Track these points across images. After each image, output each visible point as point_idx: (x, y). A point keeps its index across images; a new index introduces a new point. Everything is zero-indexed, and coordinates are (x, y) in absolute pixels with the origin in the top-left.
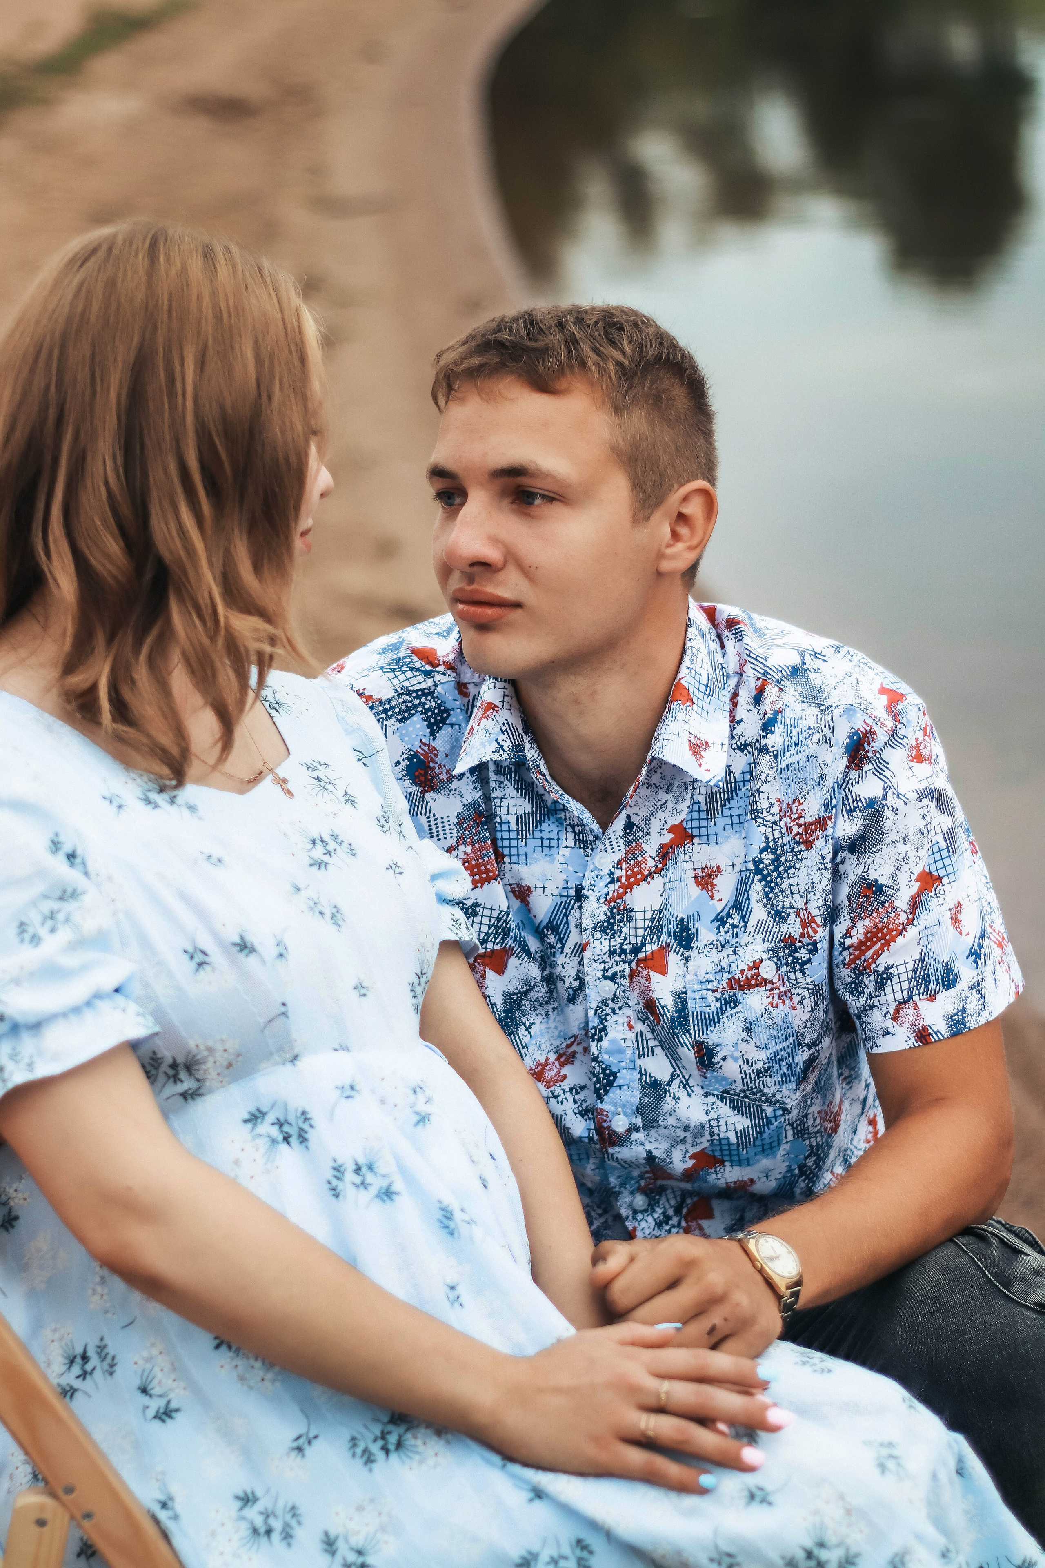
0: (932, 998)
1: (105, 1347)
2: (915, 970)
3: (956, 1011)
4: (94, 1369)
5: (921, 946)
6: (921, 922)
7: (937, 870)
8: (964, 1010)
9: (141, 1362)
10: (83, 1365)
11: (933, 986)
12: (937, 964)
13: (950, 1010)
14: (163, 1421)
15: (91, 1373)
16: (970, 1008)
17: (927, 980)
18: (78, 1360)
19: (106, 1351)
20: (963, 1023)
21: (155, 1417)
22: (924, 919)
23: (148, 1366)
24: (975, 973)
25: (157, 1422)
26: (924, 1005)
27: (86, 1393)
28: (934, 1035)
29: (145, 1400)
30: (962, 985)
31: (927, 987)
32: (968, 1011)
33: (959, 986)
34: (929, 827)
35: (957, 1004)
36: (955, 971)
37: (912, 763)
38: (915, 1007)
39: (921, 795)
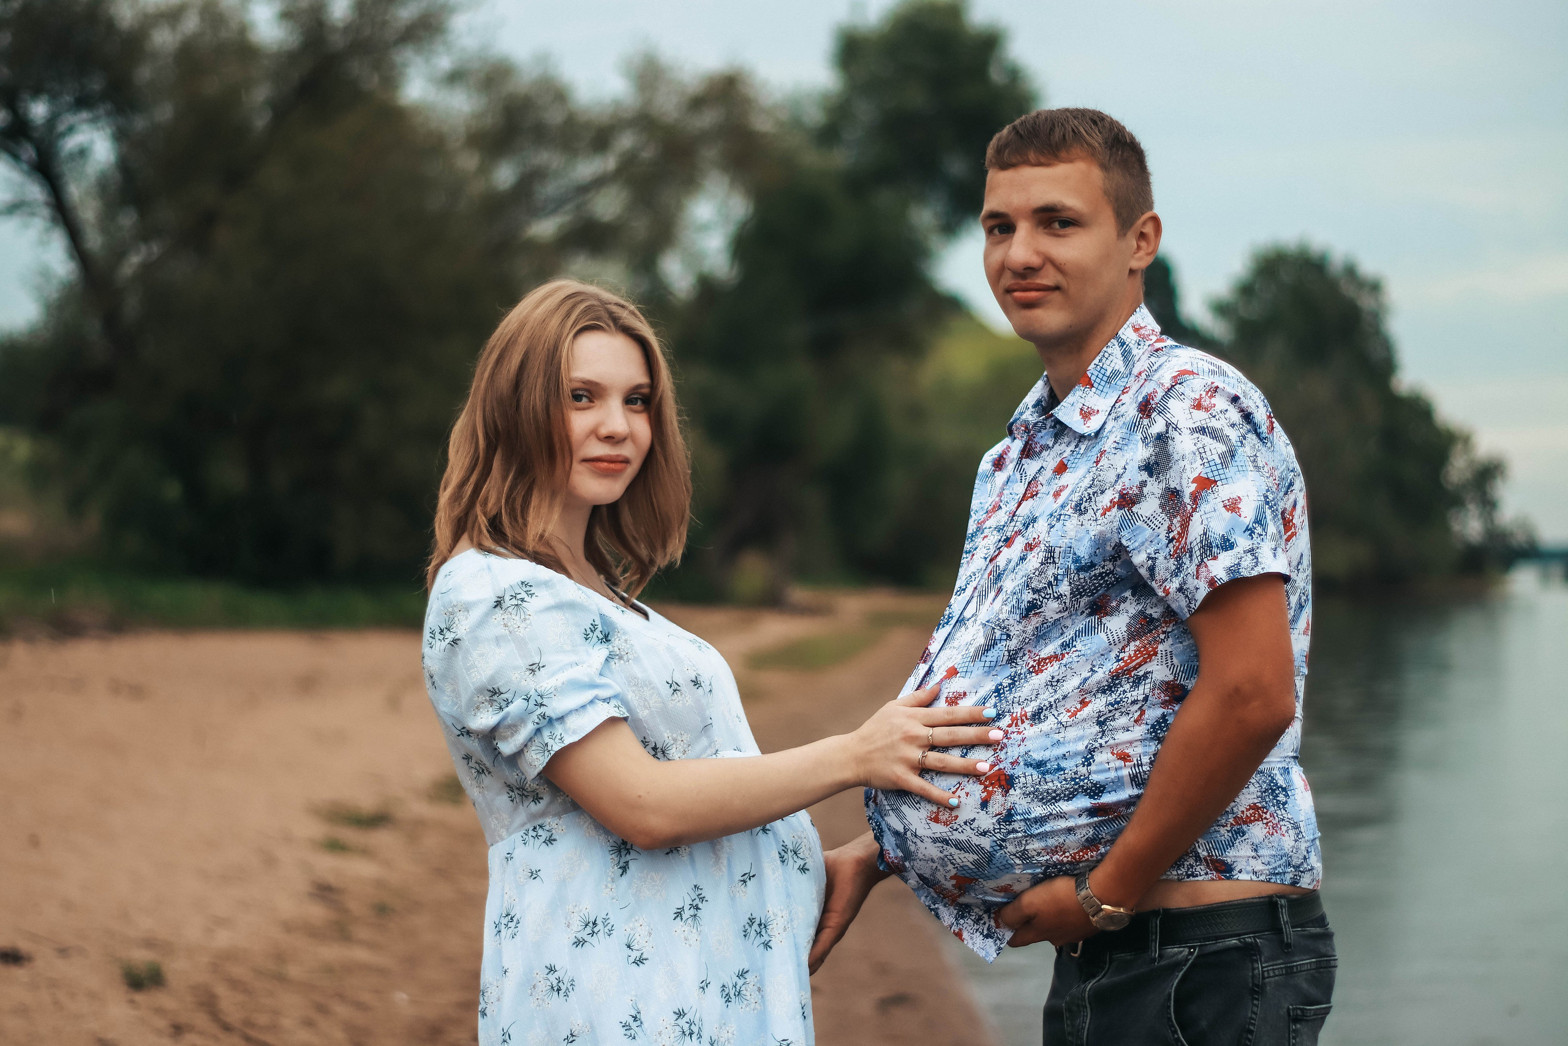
0: (1215, 558)
1: (608, 919)
2: (1201, 542)
3: (1233, 564)
4: (599, 931)
5: (1203, 525)
6: (1202, 510)
7: (1214, 476)
8: (1239, 564)
9: (628, 931)
10: (593, 928)
11: (1215, 550)
12: (1215, 536)
13: (1228, 564)
14: (638, 965)
15: (597, 934)
16: (1244, 564)
17: (1211, 546)
18: (591, 925)
19: (608, 922)
20: (1238, 572)
21: (634, 963)
22: (1204, 507)
23: (632, 934)
24: (1251, 542)
25: (634, 966)
26: (1210, 563)
27: (591, 944)
28: (1218, 581)
29: (628, 952)
30: (1239, 550)
31: (1212, 552)
32: (1242, 566)
33: (1236, 550)
34: (1202, 450)
35: (1233, 561)
36: (1233, 540)
37: (1192, 410)
38: (1206, 566)
39: (1194, 431)
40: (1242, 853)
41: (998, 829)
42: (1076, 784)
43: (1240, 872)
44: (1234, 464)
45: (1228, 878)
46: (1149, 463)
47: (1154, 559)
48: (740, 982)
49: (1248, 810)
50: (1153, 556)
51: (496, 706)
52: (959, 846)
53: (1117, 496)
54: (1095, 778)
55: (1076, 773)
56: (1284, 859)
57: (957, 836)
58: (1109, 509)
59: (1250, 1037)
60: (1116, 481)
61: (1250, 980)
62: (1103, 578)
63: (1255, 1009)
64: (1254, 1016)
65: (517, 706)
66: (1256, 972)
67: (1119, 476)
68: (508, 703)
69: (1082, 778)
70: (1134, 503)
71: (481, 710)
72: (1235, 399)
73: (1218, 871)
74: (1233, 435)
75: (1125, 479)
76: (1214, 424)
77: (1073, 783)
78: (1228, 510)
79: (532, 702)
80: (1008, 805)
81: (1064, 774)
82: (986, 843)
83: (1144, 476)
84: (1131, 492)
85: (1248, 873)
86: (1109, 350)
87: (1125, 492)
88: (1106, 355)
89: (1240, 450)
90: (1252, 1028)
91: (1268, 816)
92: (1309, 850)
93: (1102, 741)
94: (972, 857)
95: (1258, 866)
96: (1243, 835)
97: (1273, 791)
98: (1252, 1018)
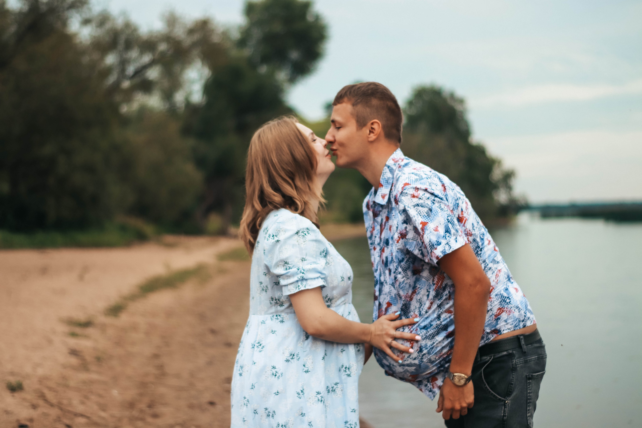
0: (436, 249)
1: (299, 354)
2: (429, 244)
3: (443, 250)
4: (295, 358)
5: (429, 239)
7: (426, 221)
8: (445, 249)
9: (305, 360)
10: (293, 356)
11: (435, 246)
12: (434, 241)
13: (441, 250)
14: (306, 373)
15: (294, 359)
17: (433, 245)
18: (292, 355)
19: (298, 355)
20: (445, 252)
21: (305, 372)
22: (427, 232)
23: (306, 361)
24: (446, 240)
25: (305, 373)
26: (435, 251)
27: (291, 362)
28: (439, 257)
29: (304, 368)
31: (434, 247)
33: (442, 244)
34: (419, 213)
35: (443, 249)
36: (440, 241)
37: (412, 198)
38: (434, 252)
39: (414, 206)
40: (502, 324)
41: (419, 355)
42: (438, 328)
43: (504, 330)
44: (432, 213)
45: (500, 334)
46: (404, 220)
47: (421, 250)
48: (335, 387)
49: (498, 311)
50: (420, 249)
51: (285, 268)
52: (408, 365)
53: (399, 235)
54: (443, 323)
55: (437, 324)
56: (517, 320)
57: (406, 363)
58: (399, 240)
59: (512, 386)
60: (397, 229)
61: (511, 366)
62: (408, 261)
63: (513, 376)
64: (513, 378)
65: (294, 270)
66: (513, 363)
67: (397, 228)
68: (290, 268)
69: (439, 325)
70: (406, 236)
71: (279, 267)
72: (426, 190)
73: (496, 333)
74: (429, 202)
75: (399, 228)
76: (421, 202)
77: (437, 328)
78: (435, 231)
79: (299, 271)
80: (419, 345)
81: (433, 326)
82: (417, 362)
83: (405, 225)
84: (403, 232)
85: (506, 330)
86: (385, 171)
87: (401, 233)
88: (384, 173)
89: (434, 207)
90: (512, 383)
91: (505, 309)
92: (526, 312)
93: (441, 311)
94: (414, 368)
95: (509, 326)
96: (500, 319)
97: (504, 300)
98: (512, 379)
